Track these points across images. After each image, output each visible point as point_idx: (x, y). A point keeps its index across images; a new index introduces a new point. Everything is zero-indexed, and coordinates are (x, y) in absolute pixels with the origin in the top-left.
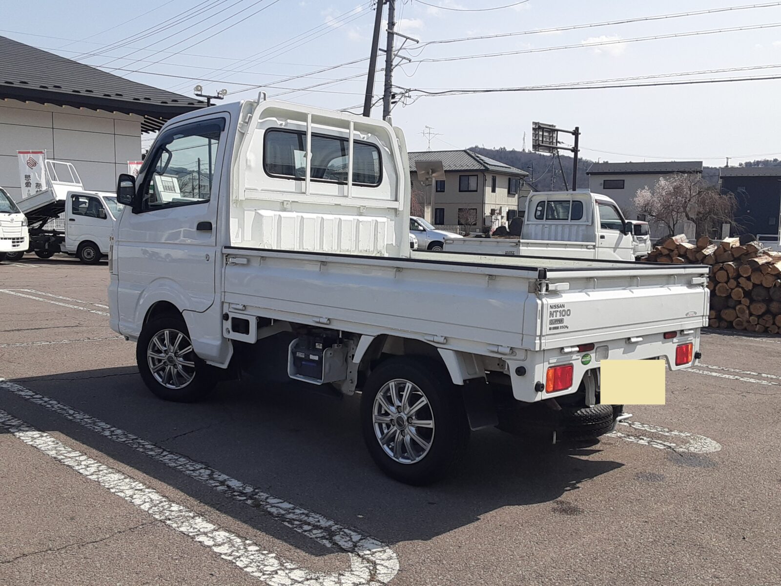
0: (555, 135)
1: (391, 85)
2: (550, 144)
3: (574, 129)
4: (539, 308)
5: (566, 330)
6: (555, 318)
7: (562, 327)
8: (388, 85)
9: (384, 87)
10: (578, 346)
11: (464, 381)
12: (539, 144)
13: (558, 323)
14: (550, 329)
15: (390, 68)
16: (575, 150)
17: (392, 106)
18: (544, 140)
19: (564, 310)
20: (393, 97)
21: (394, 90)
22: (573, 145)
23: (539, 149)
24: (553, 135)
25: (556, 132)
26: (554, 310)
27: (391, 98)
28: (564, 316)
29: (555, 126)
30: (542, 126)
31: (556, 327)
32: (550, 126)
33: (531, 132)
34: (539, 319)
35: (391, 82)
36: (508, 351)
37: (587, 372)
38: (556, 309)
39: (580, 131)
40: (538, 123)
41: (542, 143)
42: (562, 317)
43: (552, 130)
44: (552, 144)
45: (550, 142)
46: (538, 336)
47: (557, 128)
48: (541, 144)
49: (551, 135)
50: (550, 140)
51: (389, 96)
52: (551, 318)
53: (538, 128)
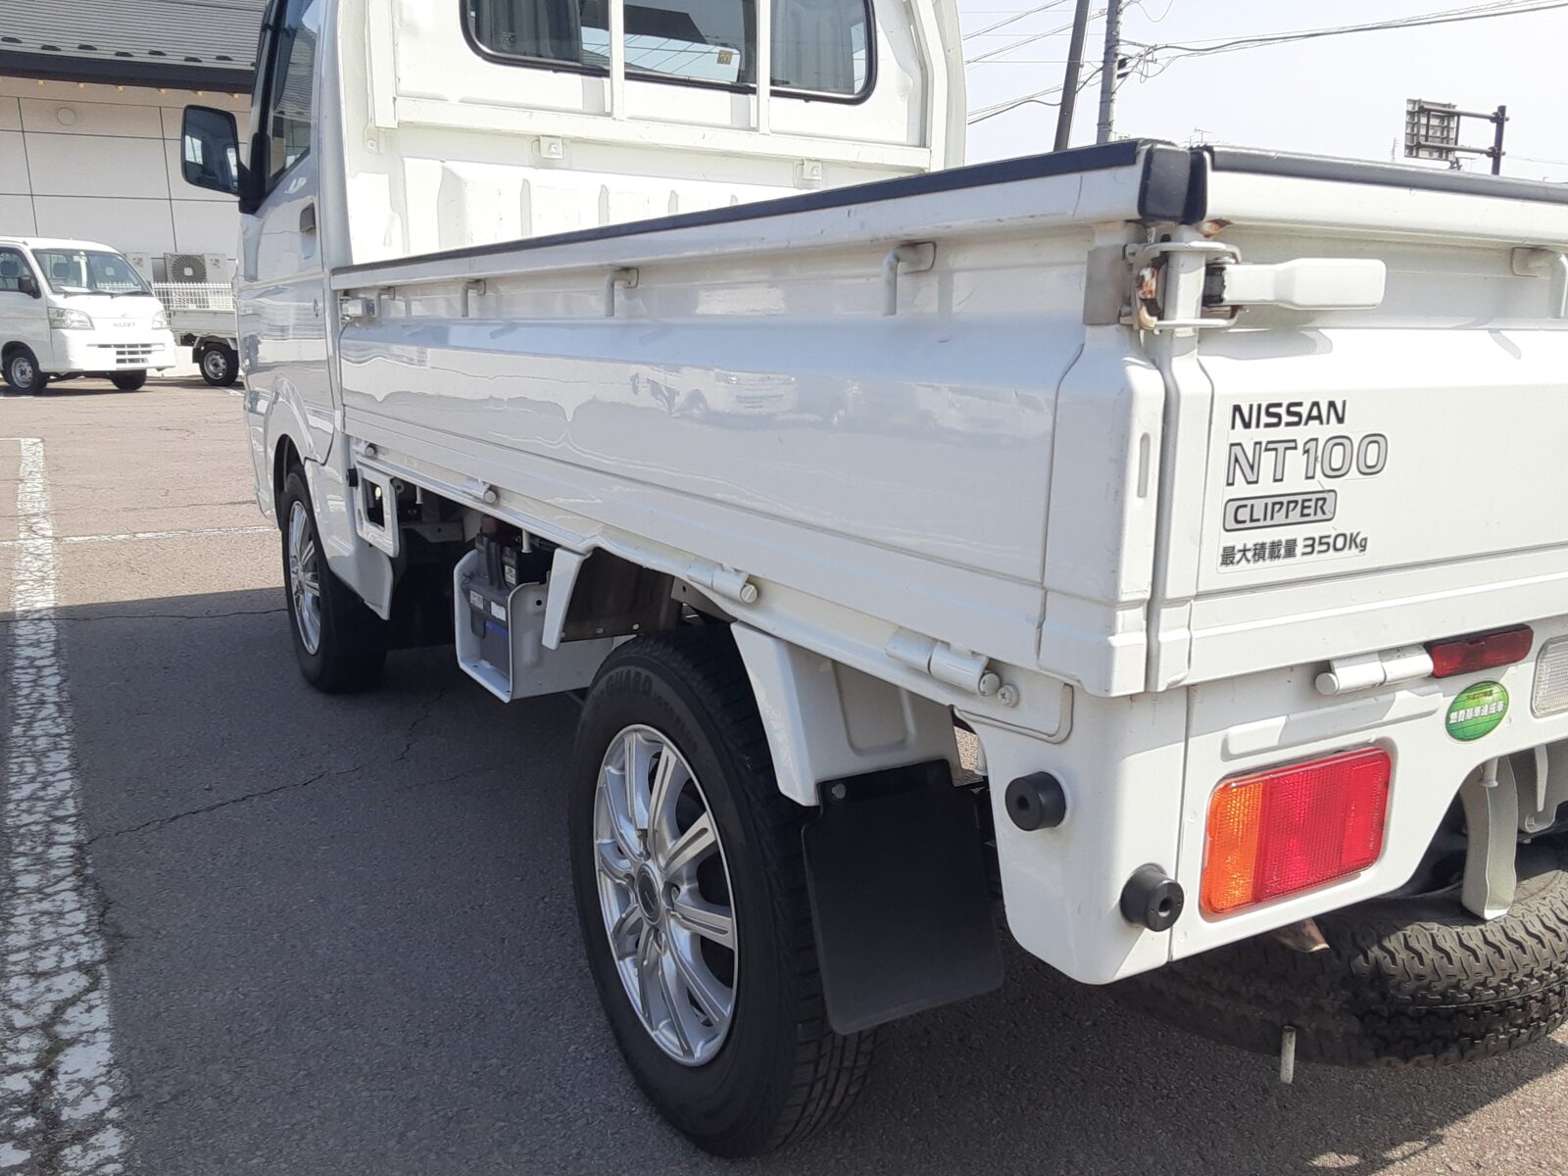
0: (1453, 124)
1: (1118, 41)
2: (1442, 143)
3: (1496, 110)
4: (1146, 419)
5: (1350, 559)
6: (1266, 486)
7: (1325, 544)
8: (1112, 41)
9: (1103, 46)
10: (1430, 647)
11: (823, 787)
12: (1419, 143)
13: (1295, 516)
14: (1228, 556)
15: (1117, 7)
16: (1496, 154)
17: (1117, 82)
18: (1431, 133)
19: (1339, 440)
20: (1122, 64)
21: (1123, 50)
22: (1492, 143)
23: (1417, 153)
24: (1449, 123)
25: (1456, 118)
26: (1265, 435)
27: (1116, 65)
28: (1336, 473)
29: (1454, 107)
30: (1426, 106)
31: (1275, 545)
32: (1444, 106)
33: (1405, 118)
34: (1142, 493)
35: (1118, 33)
36: (969, 673)
37: (1478, 775)
38: (1282, 433)
39: (1507, 115)
40: (1419, 101)
41: (1426, 140)
42: (1320, 483)
43: (1449, 115)
44: (1448, 143)
45: (1443, 139)
46: (1133, 604)
47: (1458, 109)
48: (1423, 143)
49: (1446, 124)
50: (1442, 133)
51: (1113, 62)
52: (1241, 489)
53: (1420, 111)
